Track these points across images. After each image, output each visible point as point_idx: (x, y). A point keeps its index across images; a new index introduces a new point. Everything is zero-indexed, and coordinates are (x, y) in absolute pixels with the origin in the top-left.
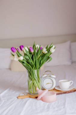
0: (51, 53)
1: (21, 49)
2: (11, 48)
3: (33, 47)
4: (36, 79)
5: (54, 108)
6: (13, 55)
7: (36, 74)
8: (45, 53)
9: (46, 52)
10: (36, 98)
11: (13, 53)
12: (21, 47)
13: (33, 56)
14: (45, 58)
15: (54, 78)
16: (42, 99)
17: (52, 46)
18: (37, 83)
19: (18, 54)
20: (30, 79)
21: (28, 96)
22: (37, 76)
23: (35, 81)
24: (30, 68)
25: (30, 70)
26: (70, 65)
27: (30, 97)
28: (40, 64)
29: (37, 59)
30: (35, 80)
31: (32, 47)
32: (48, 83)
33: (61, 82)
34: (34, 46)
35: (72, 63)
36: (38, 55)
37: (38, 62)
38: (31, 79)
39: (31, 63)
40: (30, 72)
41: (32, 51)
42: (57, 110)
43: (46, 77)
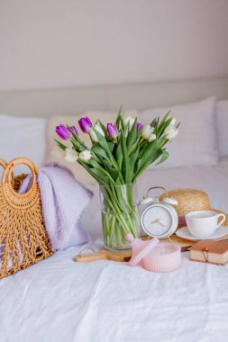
0: (168, 140)
1: (83, 129)
2: (58, 128)
3: (117, 122)
4: (126, 210)
5: (177, 287)
6: (63, 147)
7: (125, 197)
8: (150, 141)
9: (154, 137)
10: (127, 259)
11: (63, 142)
12: (84, 123)
13: (116, 146)
14: (149, 153)
15: (172, 205)
16: (142, 264)
17: (170, 121)
18: (127, 220)
19: (77, 144)
20: (108, 210)
21: (104, 256)
22: (127, 203)
23: (121, 216)
24: (109, 180)
25: (109, 185)
26: (214, 166)
27: (109, 258)
28: (137, 170)
29: (127, 155)
30: (122, 211)
31: (114, 122)
32: (156, 221)
33: (194, 217)
34: (119, 119)
35: (221, 159)
36: (131, 144)
37: (131, 164)
38: (111, 209)
39: (113, 167)
40: (109, 190)
41: (115, 135)
42: (185, 294)
43: (152, 203)
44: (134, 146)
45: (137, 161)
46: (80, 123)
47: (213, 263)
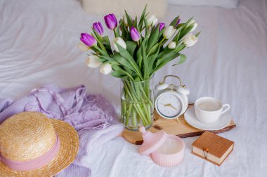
0: (185, 46)
9: (174, 45)
17: (190, 28)
28: (156, 68)
29: (146, 57)
32: (169, 105)
34: (143, 19)
36: (151, 46)
37: (150, 62)
44: (155, 48)
45: (156, 61)
46: (106, 18)
47: (211, 161)
